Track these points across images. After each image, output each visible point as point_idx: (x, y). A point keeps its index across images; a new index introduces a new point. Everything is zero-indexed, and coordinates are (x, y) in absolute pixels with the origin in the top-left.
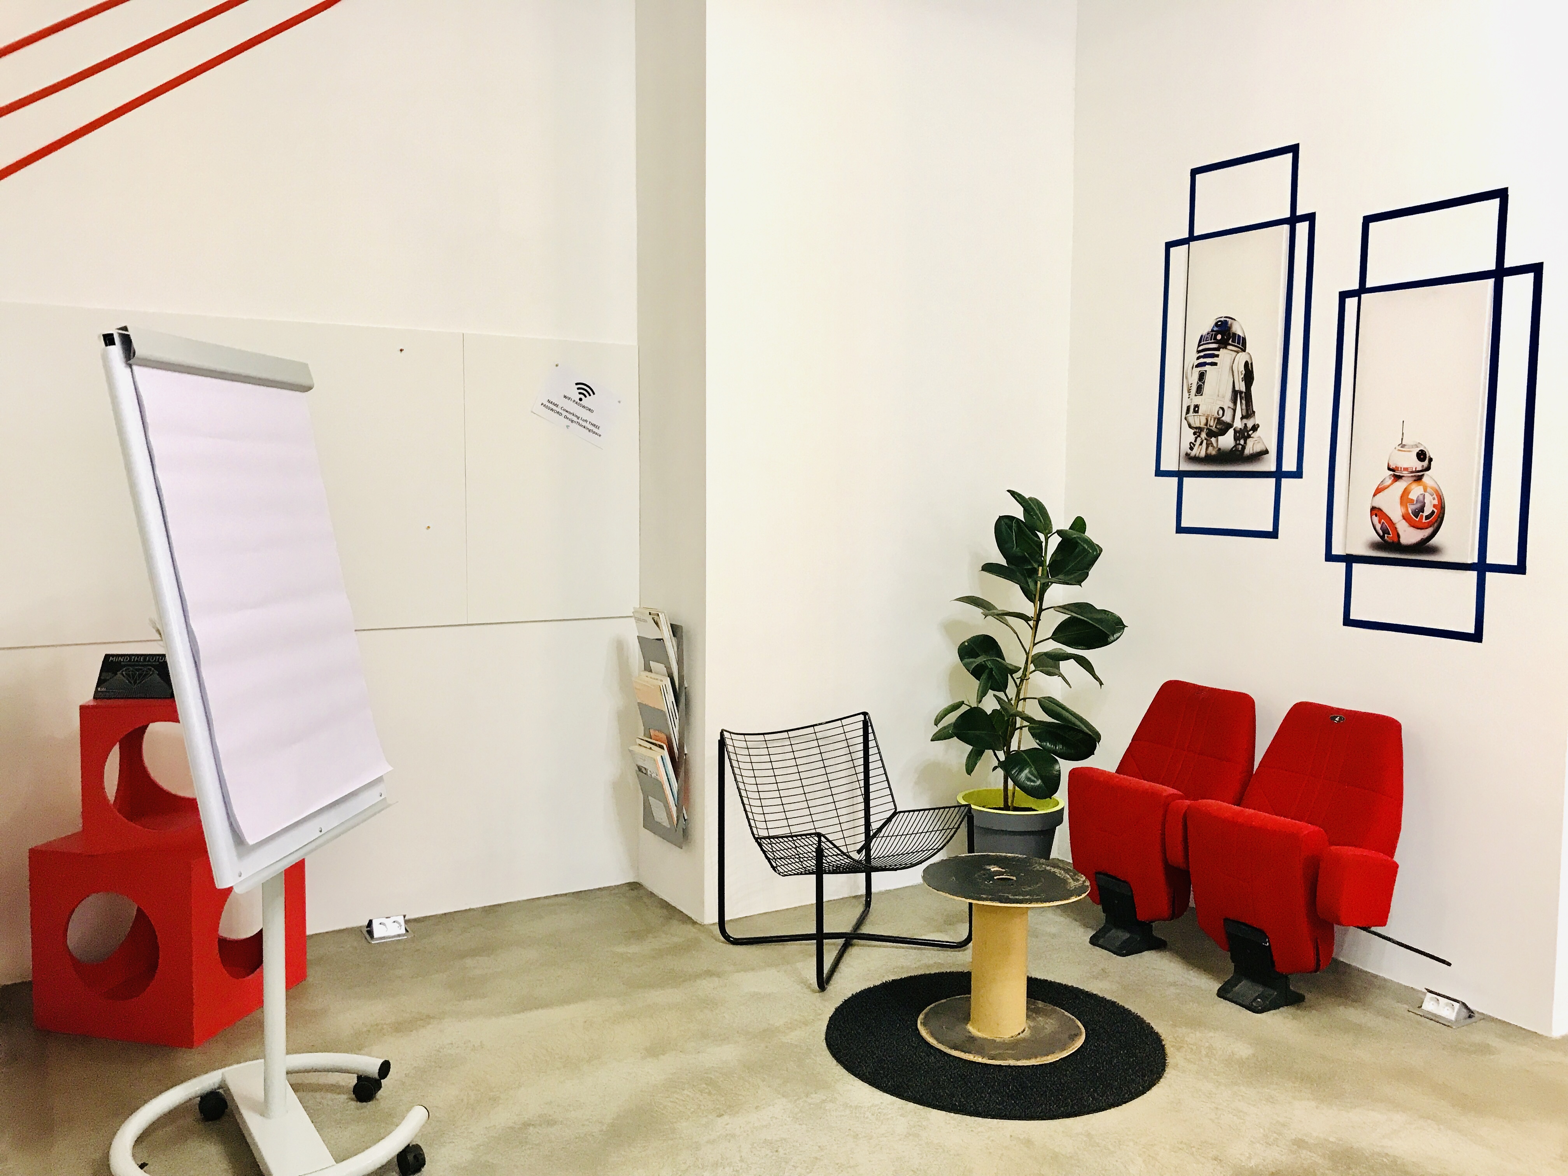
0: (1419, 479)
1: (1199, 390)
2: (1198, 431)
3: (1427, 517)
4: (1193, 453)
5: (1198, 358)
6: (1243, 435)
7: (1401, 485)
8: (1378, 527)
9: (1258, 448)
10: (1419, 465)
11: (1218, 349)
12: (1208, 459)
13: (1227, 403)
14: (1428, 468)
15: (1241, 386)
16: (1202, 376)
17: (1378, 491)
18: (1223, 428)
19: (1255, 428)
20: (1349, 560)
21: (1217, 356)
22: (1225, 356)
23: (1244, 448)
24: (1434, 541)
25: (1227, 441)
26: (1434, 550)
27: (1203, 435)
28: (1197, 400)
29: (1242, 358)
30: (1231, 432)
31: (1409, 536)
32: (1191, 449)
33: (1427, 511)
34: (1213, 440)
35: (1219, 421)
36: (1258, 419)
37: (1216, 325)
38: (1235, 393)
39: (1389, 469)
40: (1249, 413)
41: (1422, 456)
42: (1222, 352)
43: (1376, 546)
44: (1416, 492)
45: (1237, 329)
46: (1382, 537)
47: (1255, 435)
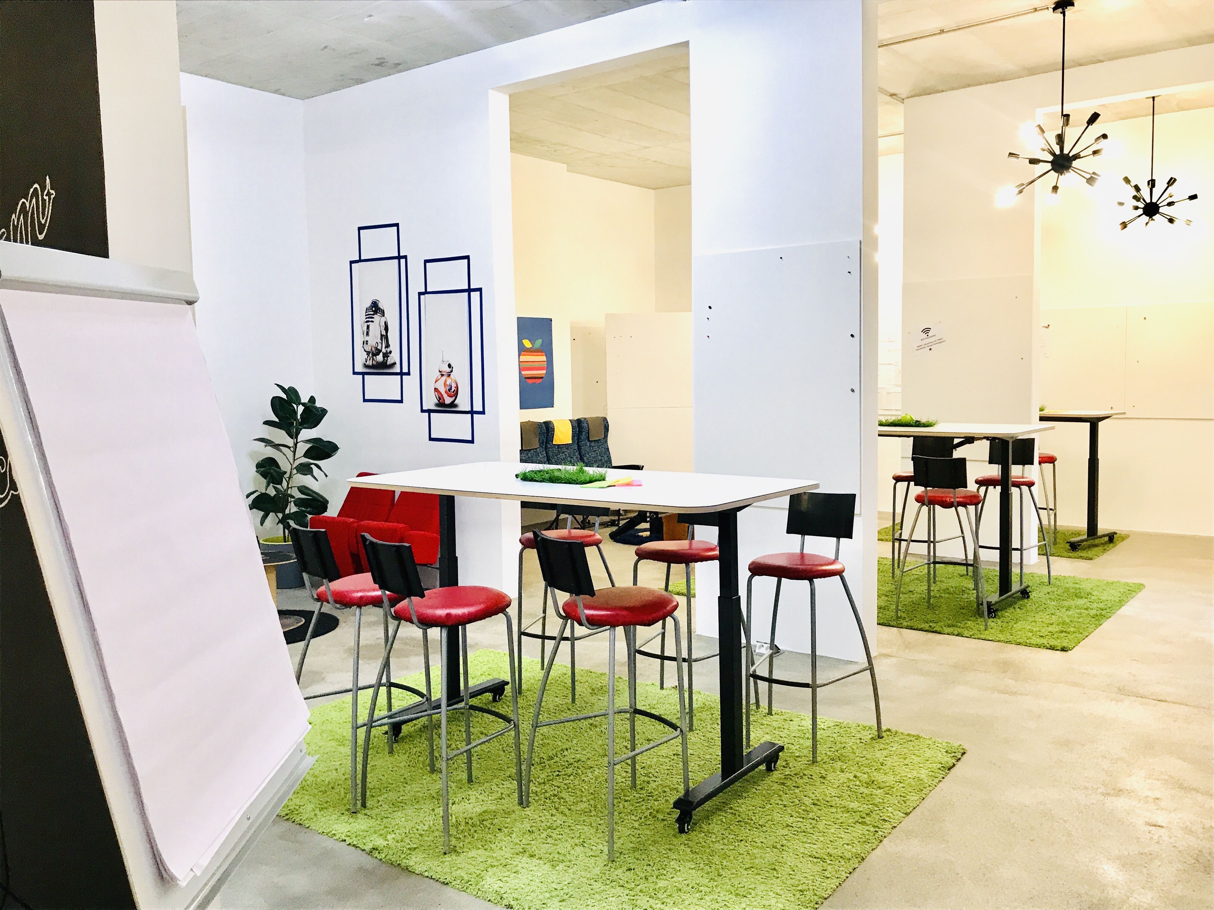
0: (449, 376)
1: (368, 334)
2: (368, 353)
3: (453, 392)
4: (367, 364)
5: (366, 318)
6: (386, 355)
7: (444, 378)
8: (437, 397)
9: (392, 362)
10: (449, 370)
11: (373, 315)
12: (372, 367)
13: (379, 341)
14: (452, 371)
15: (384, 333)
16: (368, 327)
17: (436, 381)
18: (379, 351)
19: (390, 352)
20: (429, 411)
21: (373, 318)
22: (377, 317)
23: (387, 361)
24: (456, 402)
25: (380, 358)
26: (456, 406)
27: (371, 355)
28: (367, 338)
29: (383, 320)
30: (381, 354)
31: (448, 400)
32: (366, 362)
33: (453, 389)
34: (375, 357)
35: (376, 349)
36: (391, 348)
37: (372, 303)
38: (382, 336)
39: (440, 372)
40: (388, 346)
41: (449, 366)
42: (375, 316)
43: (437, 405)
44: (449, 382)
45: (380, 306)
46: (439, 401)
47: (391, 355)
